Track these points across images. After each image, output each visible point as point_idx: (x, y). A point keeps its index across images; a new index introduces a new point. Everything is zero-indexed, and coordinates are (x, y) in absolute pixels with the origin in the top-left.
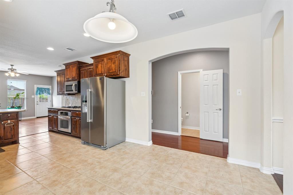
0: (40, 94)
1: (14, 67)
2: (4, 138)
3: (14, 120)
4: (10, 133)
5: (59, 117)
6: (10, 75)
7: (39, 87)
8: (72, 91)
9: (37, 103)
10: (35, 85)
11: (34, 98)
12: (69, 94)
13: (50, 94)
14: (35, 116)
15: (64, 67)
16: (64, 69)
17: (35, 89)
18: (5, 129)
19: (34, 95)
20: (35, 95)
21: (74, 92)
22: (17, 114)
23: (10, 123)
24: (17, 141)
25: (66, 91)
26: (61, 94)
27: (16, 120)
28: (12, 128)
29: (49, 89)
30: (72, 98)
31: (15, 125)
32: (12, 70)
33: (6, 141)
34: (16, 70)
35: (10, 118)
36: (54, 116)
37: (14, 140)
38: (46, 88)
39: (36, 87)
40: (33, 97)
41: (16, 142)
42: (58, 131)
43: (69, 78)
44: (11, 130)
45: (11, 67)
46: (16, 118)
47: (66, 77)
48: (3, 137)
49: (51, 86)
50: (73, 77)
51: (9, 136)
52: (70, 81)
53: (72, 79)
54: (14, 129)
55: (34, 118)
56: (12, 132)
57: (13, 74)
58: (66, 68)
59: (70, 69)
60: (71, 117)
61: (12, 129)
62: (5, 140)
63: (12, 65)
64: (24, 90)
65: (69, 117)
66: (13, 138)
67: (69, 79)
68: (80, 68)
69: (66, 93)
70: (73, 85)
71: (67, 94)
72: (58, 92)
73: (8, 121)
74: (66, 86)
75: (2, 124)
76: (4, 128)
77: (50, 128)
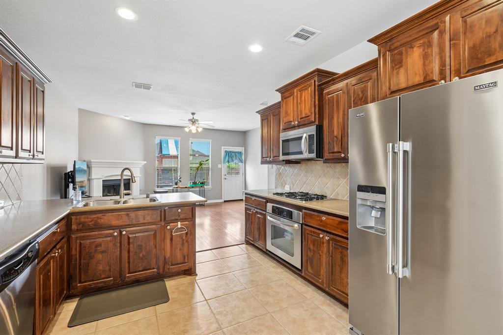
0: (228, 162)
1: (196, 117)
2: (170, 260)
3: (187, 223)
4: (180, 250)
5: (269, 218)
6: (190, 131)
7: (228, 150)
8: (301, 153)
9: (225, 177)
10: (223, 147)
11: (221, 168)
12: (288, 162)
13: (242, 162)
14: (222, 199)
15: (278, 98)
16: (280, 102)
17: (223, 154)
18: (173, 242)
19: (221, 164)
20: (223, 164)
21: (306, 155)
22: (192, 208)
23: (181, 228)
24: (193, 270)
25: (283, 154)
26: (269, 163)
27: (191, 222)
28: (183, 240)
29: (241, 152)
30: (291, 170)
31: (189, 232)
32: (193, 122)
33: (174, 268)
34: (197, 120)
35: (182, 217)
36: (257, 212)
37: (187, 268)
38: (237, 151)
39: (224, 149)
40: (219, 166)
41: (190, 272)
42: (267, 250)
43: (291, 121)
44: (183, 244)
45: (191, 117)
46: (191, 217)
47: (283, 121)
48: (169, 258)
49: (244, 148)
50: (304, 116)
51: (179, 257)
52: (294, 128)
53: (299, 122)
54: (187, 241)
55: (220, 202)
56: (185, 248)
57: (193, 129)
58: (283, 98)
59: (293, 98)
60: (302, 224)
61: (185, 242)
62: (172, 265)
63: (193, 114)
64: (208, 156)
65: (296, 225)
66: (186, 263)
67: (293, 123)
68: (323, 90)
69: (282, 158)
70: (302, 137)
71: (284, 162)
72: (263, 158)
73: (177, 222)
74: (283, 141)
75: (168, 229)
76: (171, 239)
77: (248, 238)
